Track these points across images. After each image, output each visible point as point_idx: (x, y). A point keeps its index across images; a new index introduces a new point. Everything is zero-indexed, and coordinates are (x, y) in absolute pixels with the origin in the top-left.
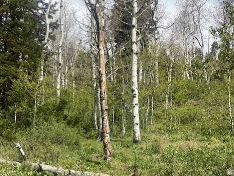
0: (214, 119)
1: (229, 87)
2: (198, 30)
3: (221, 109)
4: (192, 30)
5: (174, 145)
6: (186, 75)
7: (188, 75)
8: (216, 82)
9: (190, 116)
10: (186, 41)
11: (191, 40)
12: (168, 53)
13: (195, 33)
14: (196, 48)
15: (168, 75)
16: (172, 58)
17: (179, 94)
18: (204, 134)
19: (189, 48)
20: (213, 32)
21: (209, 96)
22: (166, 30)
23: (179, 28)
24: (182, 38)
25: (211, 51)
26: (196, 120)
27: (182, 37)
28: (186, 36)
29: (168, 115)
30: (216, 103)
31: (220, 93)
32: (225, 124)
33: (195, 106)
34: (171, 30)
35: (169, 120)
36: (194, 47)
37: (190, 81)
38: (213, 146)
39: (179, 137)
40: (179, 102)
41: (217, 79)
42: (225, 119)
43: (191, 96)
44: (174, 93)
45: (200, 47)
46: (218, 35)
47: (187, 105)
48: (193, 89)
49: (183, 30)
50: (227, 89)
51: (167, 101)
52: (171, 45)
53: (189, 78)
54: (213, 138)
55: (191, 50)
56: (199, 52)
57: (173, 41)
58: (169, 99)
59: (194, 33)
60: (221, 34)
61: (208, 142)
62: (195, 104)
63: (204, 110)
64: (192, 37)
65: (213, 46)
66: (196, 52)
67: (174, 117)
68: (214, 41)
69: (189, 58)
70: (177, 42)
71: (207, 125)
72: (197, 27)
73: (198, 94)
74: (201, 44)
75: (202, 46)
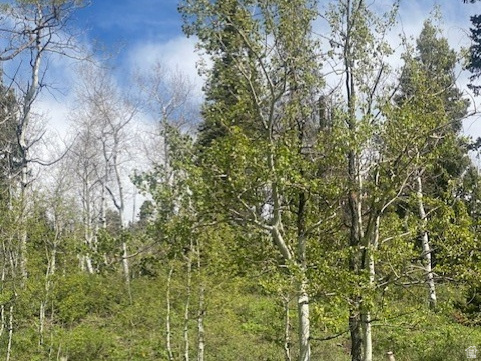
0: (138, 356)
1: (168, 293)
2: (113, 174)
3: (153, 337)
4: (101, 173)
6: (86, 265)
7: (90, 265)
8: (145, 281)
9: (89, 348)
10: (88, 195)
11: (98, 193)
12: (50, 216)
13: (107, 180)
14: (109, 212)
15: (47, 263)
16: (59, 227)
17: (69, 301)
19: (94, 208)
20: (137, 180)
21: (129, 309)
22: (48, 168)
23: (74, 166)
24: (81, 189)
25: (138, 219)
26: (101, 356)
27: (80, 186)
28: (89, 185)
29: (44, 346)
30: (142, 323)
31: (152, 304)
33: (101, 328)
34: (57, 170)
35: (46, 355)
36: (105, 208)
37: (92, 277)
40: (68, 318)
41: (146, 277)
42: (158, 356)
43: (91, 308)
44: (59, 300)
45: (116, 209)
46: (148, 187)
47: (82, 326)
48: (99, 294)
49: (82, 172)
50: (165, 296)
51: (42, 315)
52: (57, 201)
53: (91, 270)
55: (97, 213)
56: (115, 218)
57: (62, 191)
58: (48, 311)
59: (104, 180)
60: (153, 185)
62: (101, 324)
63: (118, 337)
64: (100, 188)
65: (142, 208)
66: (108, 219)
67: (57, 351)
68: (145, 199)
69: (94, 229)
70: (68, 194)
72: (111, 167)
73: (107, 303)
74: (119, 204)
75: (121, 208)
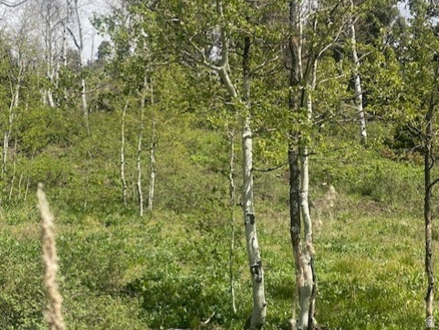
0: (94, 183)
1: (123, 126)
2: (74, 16)
3: (108, 166)
4: (63, 15)
5: (15, 229)
6: (48, 99)
7: (51, 100)
8: (102, 115)
9: (49, 176)
10: (50, 35)
11: (60, 33)
12: (15, 53)
13: (68, 22)
14: (70, 50)
15: (11, 97)
16: (22, 64)
17: (32, 133)
18: (74, 211)
19: (56, 47)
20: (97, 23)
21: (87, 140)
22: (13, 9)
23: (38, 8)
24: (44, 29)
25: (96, 58)
26: (60, 184)
27: (43, 27)
28: (52, 26)
29: (7, 173)
30: (99, 153)
31: (108, 136)
32: (112, 193)
33: (60, 157)
34: (21, 11)
35: (9, 182)
36: (65, 46)
37: (53, 111)
38: (88, 233)
39: (25, 215)
40: (30, 148)
41: (103, 111)
42: (113, 184)
43: (53, 139)
44: (22, 131)
45: (77, 48)
46: (106, 29)
47: (44, 156)
48: (59, 126)
49: (45, 13)
50: (120, 129)
51: (6, 145)
52: (21, 40)
53: (52, 104)
54: (89, 219)
55: (59, 51)
56: (75, 56)
57: (26, 31)
58: (11, 142)
59: (65, 22)
60: (112, 28)
61: (79, 226)
62: (60, 154)
63: (76, 167)
64: (62, 28)
65: (100, 48)
66: (69, 57)
67: (19, 178)
68: (102, 39)
69: (55, 66)
70: (33, 34)
71: (79, 194)
72: (72, 11)
73: (67, 135)
74: (79, 43)
75: (81, 47)
